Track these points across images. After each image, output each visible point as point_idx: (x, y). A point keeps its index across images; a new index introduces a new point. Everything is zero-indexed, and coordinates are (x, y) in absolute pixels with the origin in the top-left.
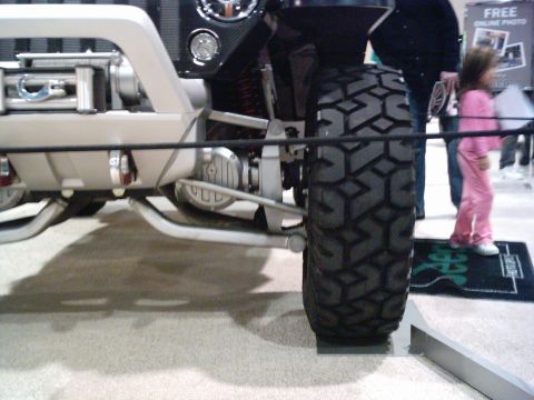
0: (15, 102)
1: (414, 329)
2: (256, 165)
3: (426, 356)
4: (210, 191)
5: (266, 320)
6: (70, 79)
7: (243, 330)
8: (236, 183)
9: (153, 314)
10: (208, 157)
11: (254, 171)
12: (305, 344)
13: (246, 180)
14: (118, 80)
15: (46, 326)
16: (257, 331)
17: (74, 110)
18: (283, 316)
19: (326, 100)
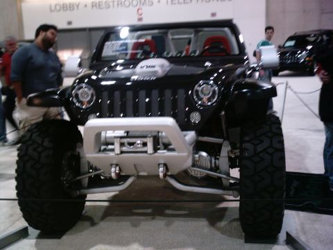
0: (124, 149)
1: (287, 234)
2: (218, 159)
3: (292, 246)
4: (198, 171)
5: (223, 224)
6: (145, 140)
7: (212, 228)
8: (209, 167)
9: (173, 218)
10: (197, 159)
11: (217, 161)
12: (239, 237)
13: (213, 165)
14: (162, 137)
15: (128, 223)
16: (219, 229)
17: (146, 152)
18: (231, 221)
19: (247, 139)
